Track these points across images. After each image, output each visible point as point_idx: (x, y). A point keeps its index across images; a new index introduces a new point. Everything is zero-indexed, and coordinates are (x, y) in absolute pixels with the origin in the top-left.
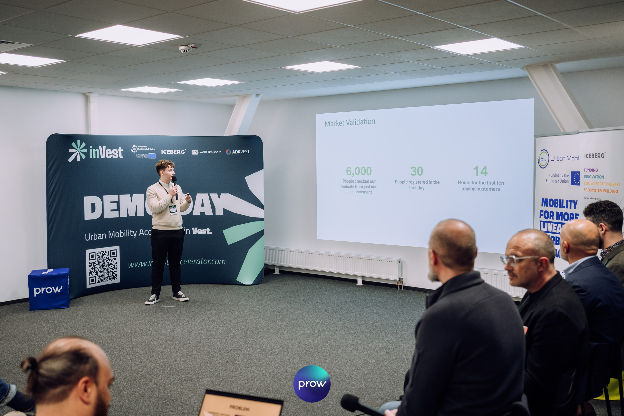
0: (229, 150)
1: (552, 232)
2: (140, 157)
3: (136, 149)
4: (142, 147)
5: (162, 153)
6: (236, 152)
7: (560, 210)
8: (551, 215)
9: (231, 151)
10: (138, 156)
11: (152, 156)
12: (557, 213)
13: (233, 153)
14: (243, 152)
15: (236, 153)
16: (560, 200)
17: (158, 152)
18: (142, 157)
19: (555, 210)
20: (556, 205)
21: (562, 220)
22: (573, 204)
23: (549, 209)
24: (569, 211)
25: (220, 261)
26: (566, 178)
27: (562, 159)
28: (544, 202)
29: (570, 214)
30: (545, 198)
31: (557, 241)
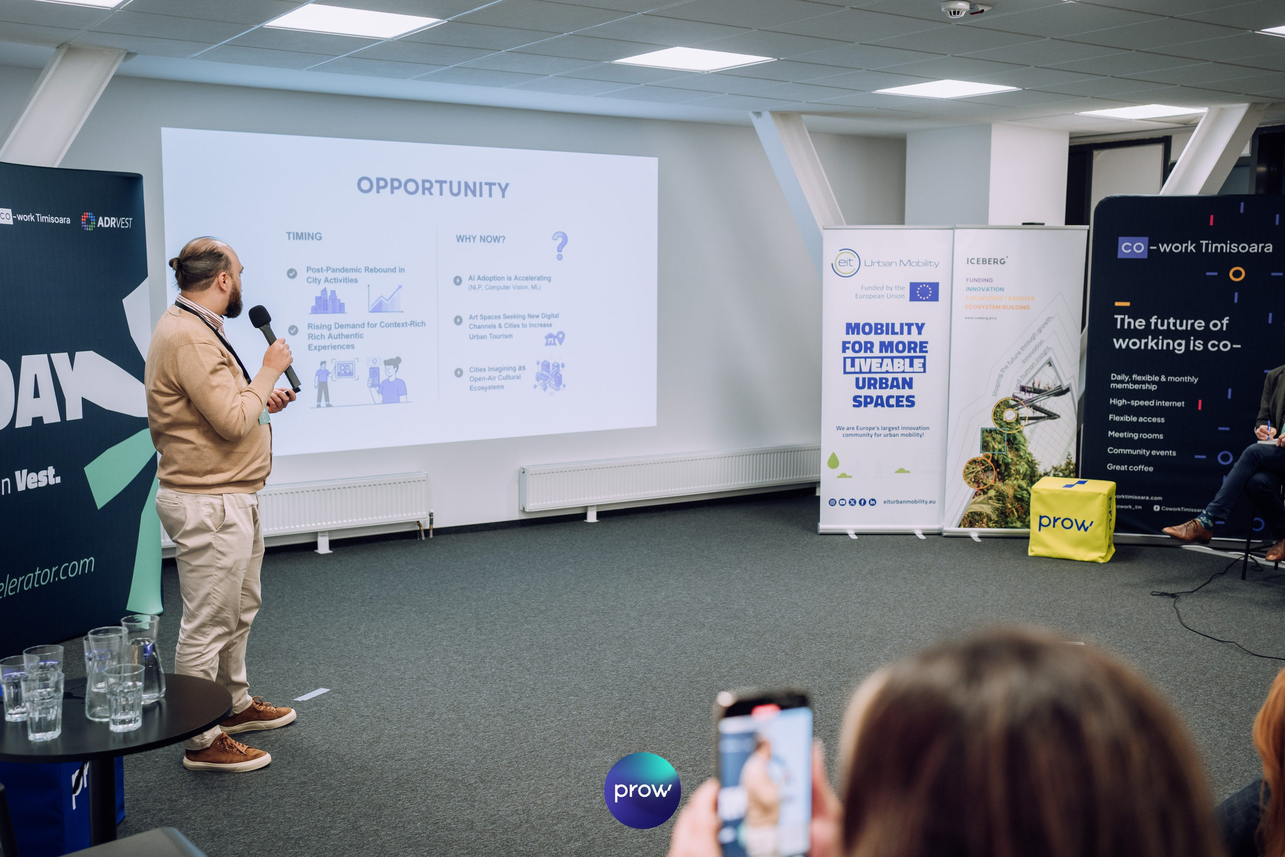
0: (89, 214)
1: (870, 372)
6: (107, 224)
7: (886, 338)
8: (869, 346)
9: (94, 220)
12: (882, 344)
13: (98, 226)
14: (122, 223)
15: (106, 226)
16: (887, 325)
19: (876, 339)
20: (879, 331)
21: (892, 351)
22: (914, 329)
23: (862, 338)
24: (906, 338)
25: (82, 562)
26: (900, 292)
27: (890, 264)
28: (852, 328)
29: (910, 343)
30: (853, 322)
31: (883, 384)
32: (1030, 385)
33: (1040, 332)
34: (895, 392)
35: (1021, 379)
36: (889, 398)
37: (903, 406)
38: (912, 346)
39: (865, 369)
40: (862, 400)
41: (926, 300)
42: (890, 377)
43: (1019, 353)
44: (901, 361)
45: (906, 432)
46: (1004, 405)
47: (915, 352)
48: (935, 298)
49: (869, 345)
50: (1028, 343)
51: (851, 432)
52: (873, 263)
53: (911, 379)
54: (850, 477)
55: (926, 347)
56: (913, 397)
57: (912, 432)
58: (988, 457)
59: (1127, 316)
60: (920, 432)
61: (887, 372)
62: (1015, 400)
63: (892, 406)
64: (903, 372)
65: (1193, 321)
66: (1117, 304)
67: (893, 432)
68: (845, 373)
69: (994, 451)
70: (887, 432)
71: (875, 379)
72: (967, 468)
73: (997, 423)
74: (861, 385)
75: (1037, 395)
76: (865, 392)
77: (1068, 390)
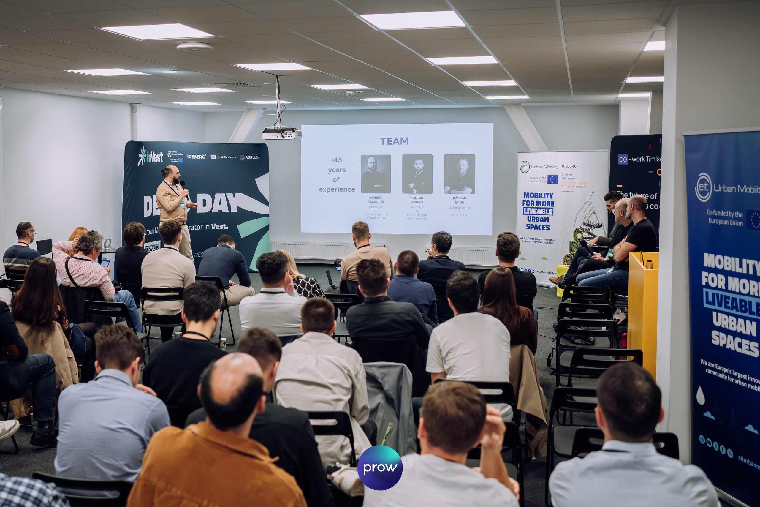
0: (243, 155)
1: (533, 214)
2: (173, 161)
3: (170, 154)
4: (174, 152)
5: (188, 158)
7: (539, 199)
10: (172, 160)
11: (181, 160)
12: (537, 202)
13: (246, 158)
15: (249, 158)
16: (539, 193)
17: (185, 157)
18: (175, 161)
19: (535, 200)
20: (536, 196)
21: (541, 206)
22: (549, 195)
23: (530, 199)
24: (546, 200)
26: (544, 180)
27: (540, 167)
28: (526, 195)
29: (548, 202)
30: (527, 192)
31: (537, 219)
32: (587, 222)
33: (590, 198)
34: (542, 223)
35: (583, 220)
36: (540, 225)
37: (545, 230)
38: (548, 203)
39: (531, 213)
40: (530, 226)
41: (553, 183)
42: (540, 216)
43: (582, 208)
44: (544, 210)
45: (546, 241)
46: (577, 231)
47: (550, 206)
48: (556, 182)
49: (533, 202)
50: (586, 203)
51: (525, 240)
52: (534, 167)
53: (548, 218)
54: (525, 259)
55: (553, 204)
56: (549, 226)
57: (548, 241)
58: (572, 255)
59: (621, 192)
60: (551, 242)
61: (539, 214)
62: (581, 229)
63: (541, 229)
64: (545, 215)
65: (644, 194)
66: (618, 186)
67: (541, 241)
68: (524, 214)
69: (574, 252)
70: (539, 241)
71: (534, 217)
72: (564, 259)
73: (575, 239)
74: (529, 220)
75: (590, 227)
76: (531, 223)
77: (601, 226)
